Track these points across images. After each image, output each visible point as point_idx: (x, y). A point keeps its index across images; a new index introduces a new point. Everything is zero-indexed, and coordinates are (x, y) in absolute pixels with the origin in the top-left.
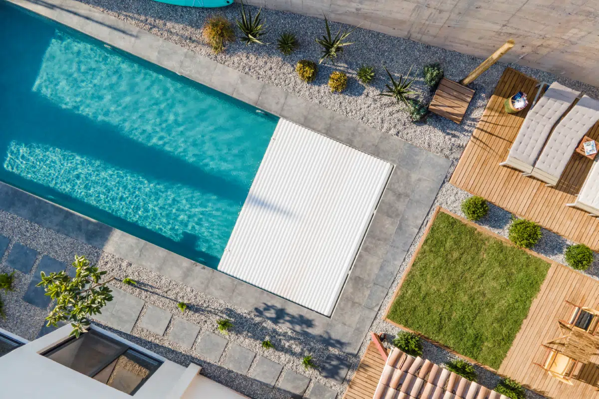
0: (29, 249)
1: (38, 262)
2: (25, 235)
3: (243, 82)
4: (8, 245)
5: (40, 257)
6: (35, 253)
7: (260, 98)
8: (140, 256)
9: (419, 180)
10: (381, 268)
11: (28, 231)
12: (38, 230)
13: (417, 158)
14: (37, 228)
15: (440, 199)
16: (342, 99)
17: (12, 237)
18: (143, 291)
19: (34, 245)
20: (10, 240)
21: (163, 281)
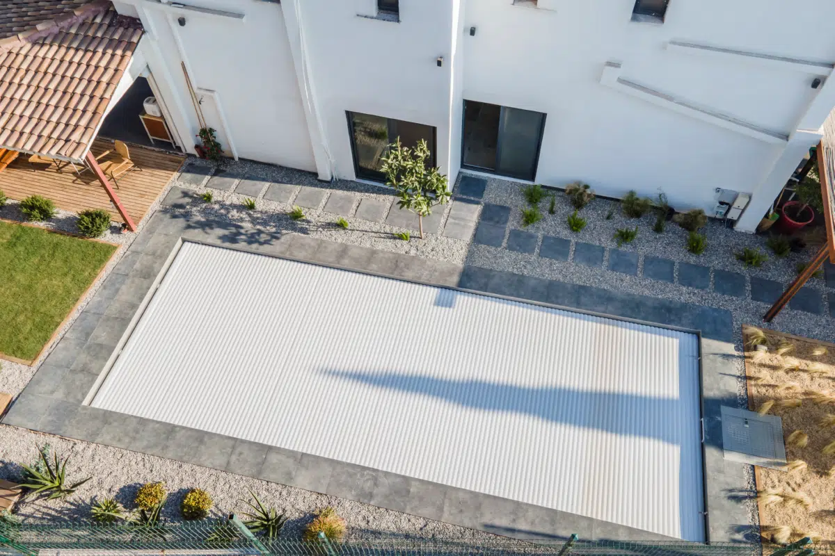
0: (518, 251)
1: (505, 240)
2: (526, 262)
4: (540, 251)
5: (504, 244)
6: (510, 248)
8: (397, 261)
9: (52, 392)
11: (524, 266)
12: (513, 268)
14: (515, 270)
15: (29, 375)
16: (149, 477)
17: (538, 258)
18: (388, 231)
19: (514, 255)
20: (541, 255)
21: (369, 242)
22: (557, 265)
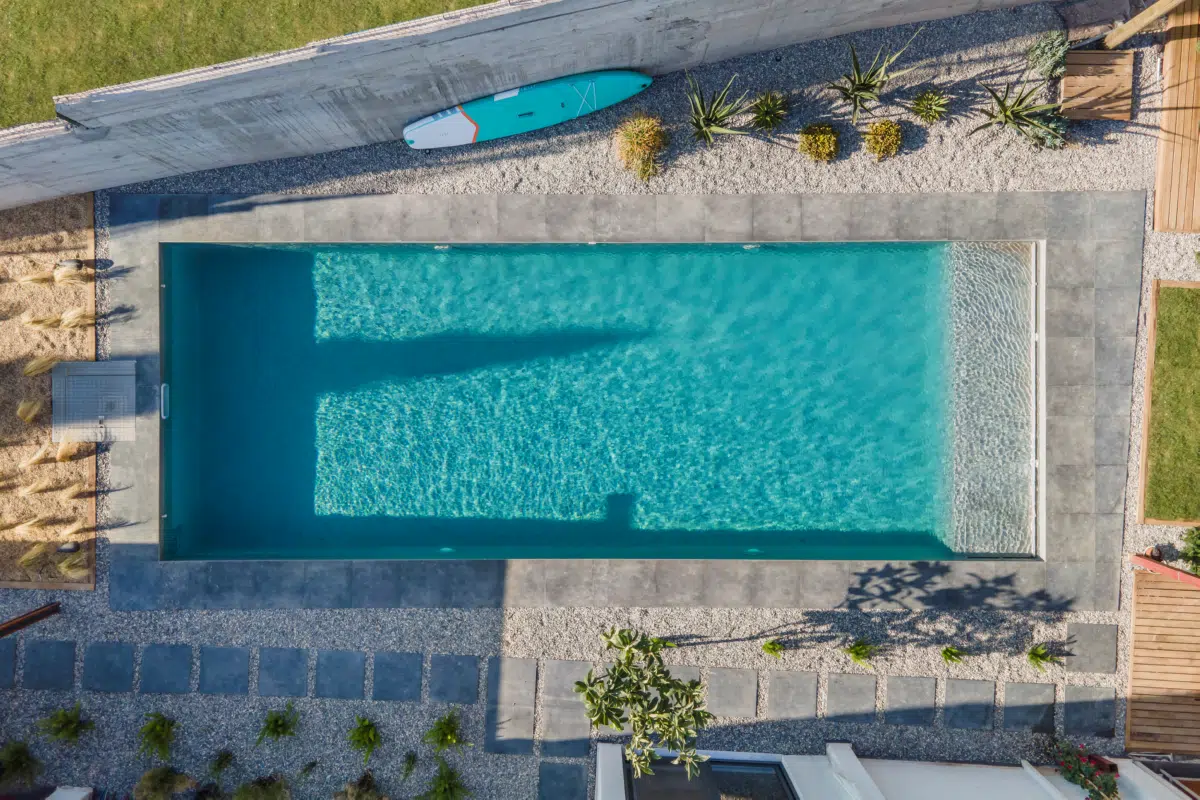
0: (460, 658)
2: (443, 637)
3: (712, 209)
4: (422, 666)
6: (473, 661)
7: (755, 224)
8: (658, 590)
9: (1099, 248)
10: (1098, 433)
11: (445, 628)
12: (462, 620)
13: (1079, 211)
14: (458, 616)
15: (1151, 266)
16: (900, 166)
17: (423, 648)
18: (688, 650)
19: (465, 648)
20: (421, 656)
21: (716, 618)
22: (390, 643)
